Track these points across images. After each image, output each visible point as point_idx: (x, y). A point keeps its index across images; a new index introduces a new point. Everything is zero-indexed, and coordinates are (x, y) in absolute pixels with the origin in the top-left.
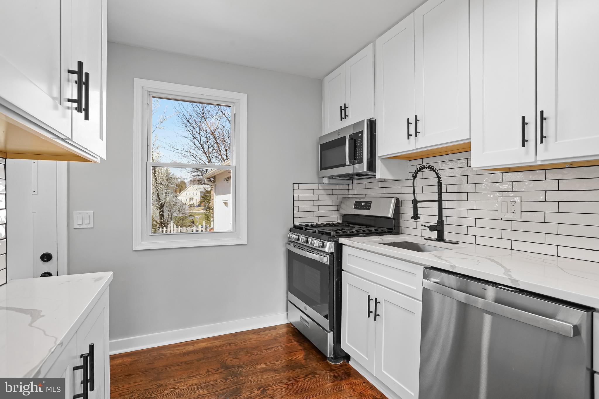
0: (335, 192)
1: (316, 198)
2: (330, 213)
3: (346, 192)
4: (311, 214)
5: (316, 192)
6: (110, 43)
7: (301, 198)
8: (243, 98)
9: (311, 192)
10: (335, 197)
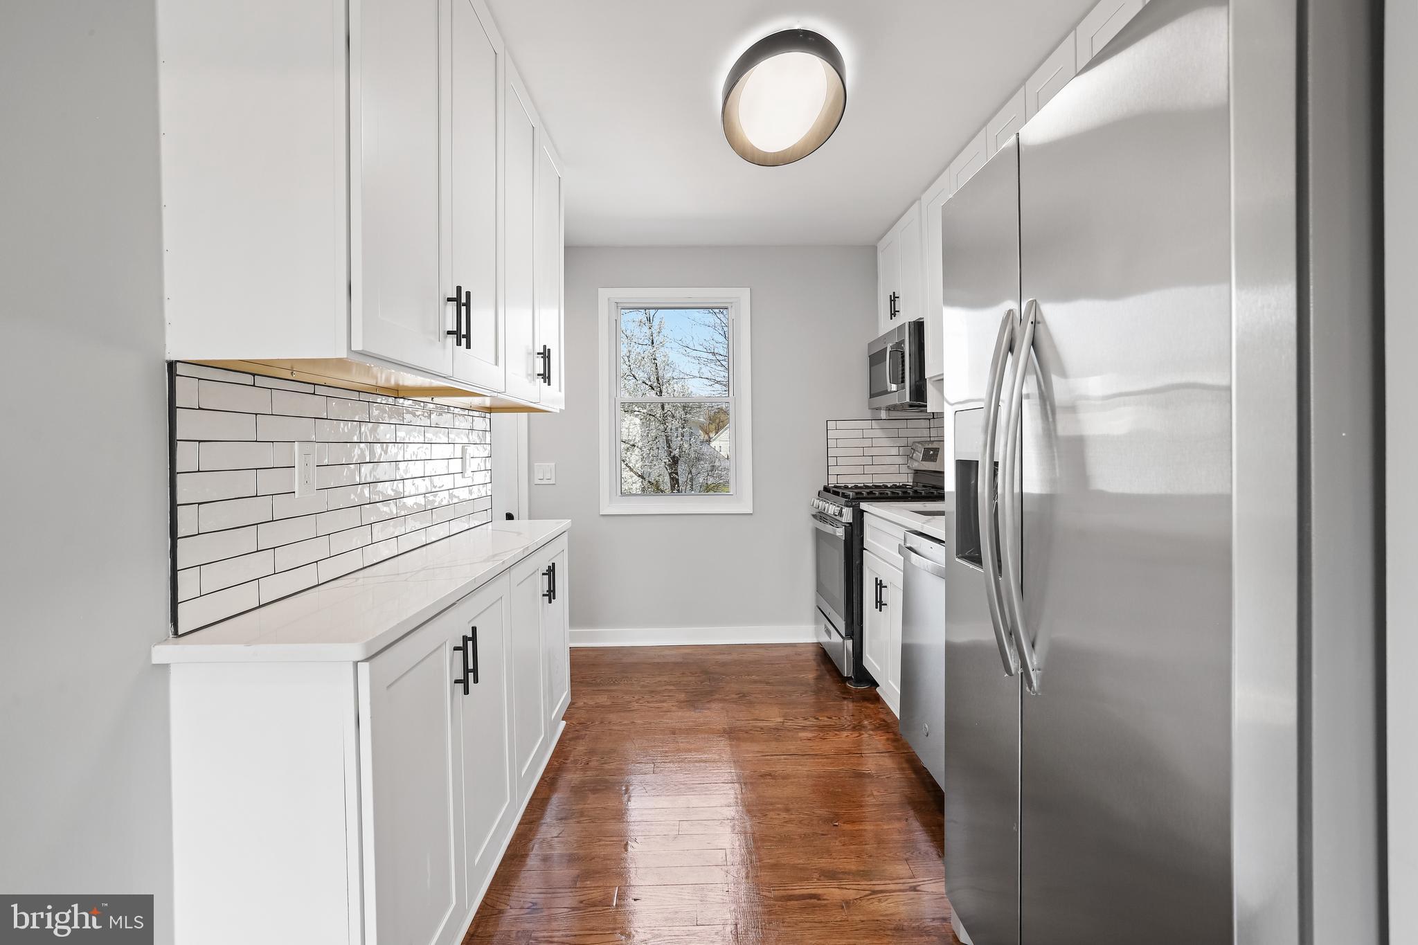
0: (902, 433)
1: (867, 443)
2: (894, 469)
3: (926, 433)
4: (860, 470)
5: (867, 433)
6: (569, 249)
7: (841, 443)
8: (744, 295)
9: (858, 434)
10: (903, 442)
